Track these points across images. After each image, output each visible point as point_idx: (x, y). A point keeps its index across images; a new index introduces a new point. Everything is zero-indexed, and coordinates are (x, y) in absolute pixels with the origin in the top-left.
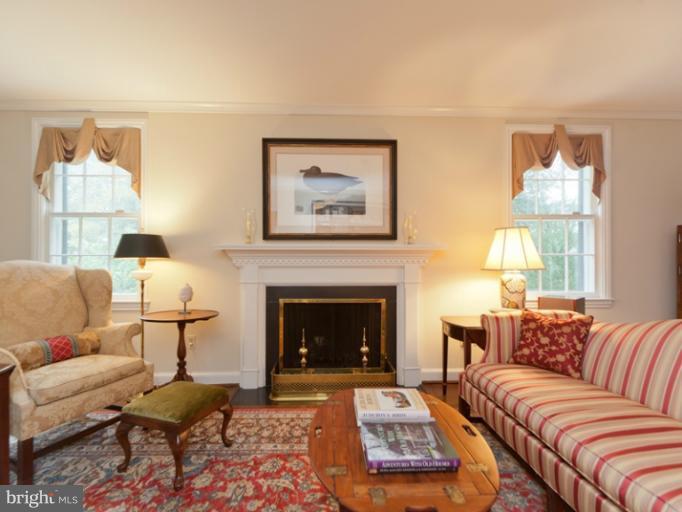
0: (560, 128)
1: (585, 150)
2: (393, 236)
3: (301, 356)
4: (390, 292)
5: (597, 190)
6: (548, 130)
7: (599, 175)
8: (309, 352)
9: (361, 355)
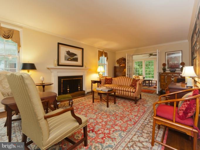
0: (103, 51)
1: (106, 55)
2: (82, 66)
3: (68, 91)
4: (82, 77)
5: (107, 61)
6: (102, 51)
7: (107, 58)
8: (70, 90)
9: (78, 89)
